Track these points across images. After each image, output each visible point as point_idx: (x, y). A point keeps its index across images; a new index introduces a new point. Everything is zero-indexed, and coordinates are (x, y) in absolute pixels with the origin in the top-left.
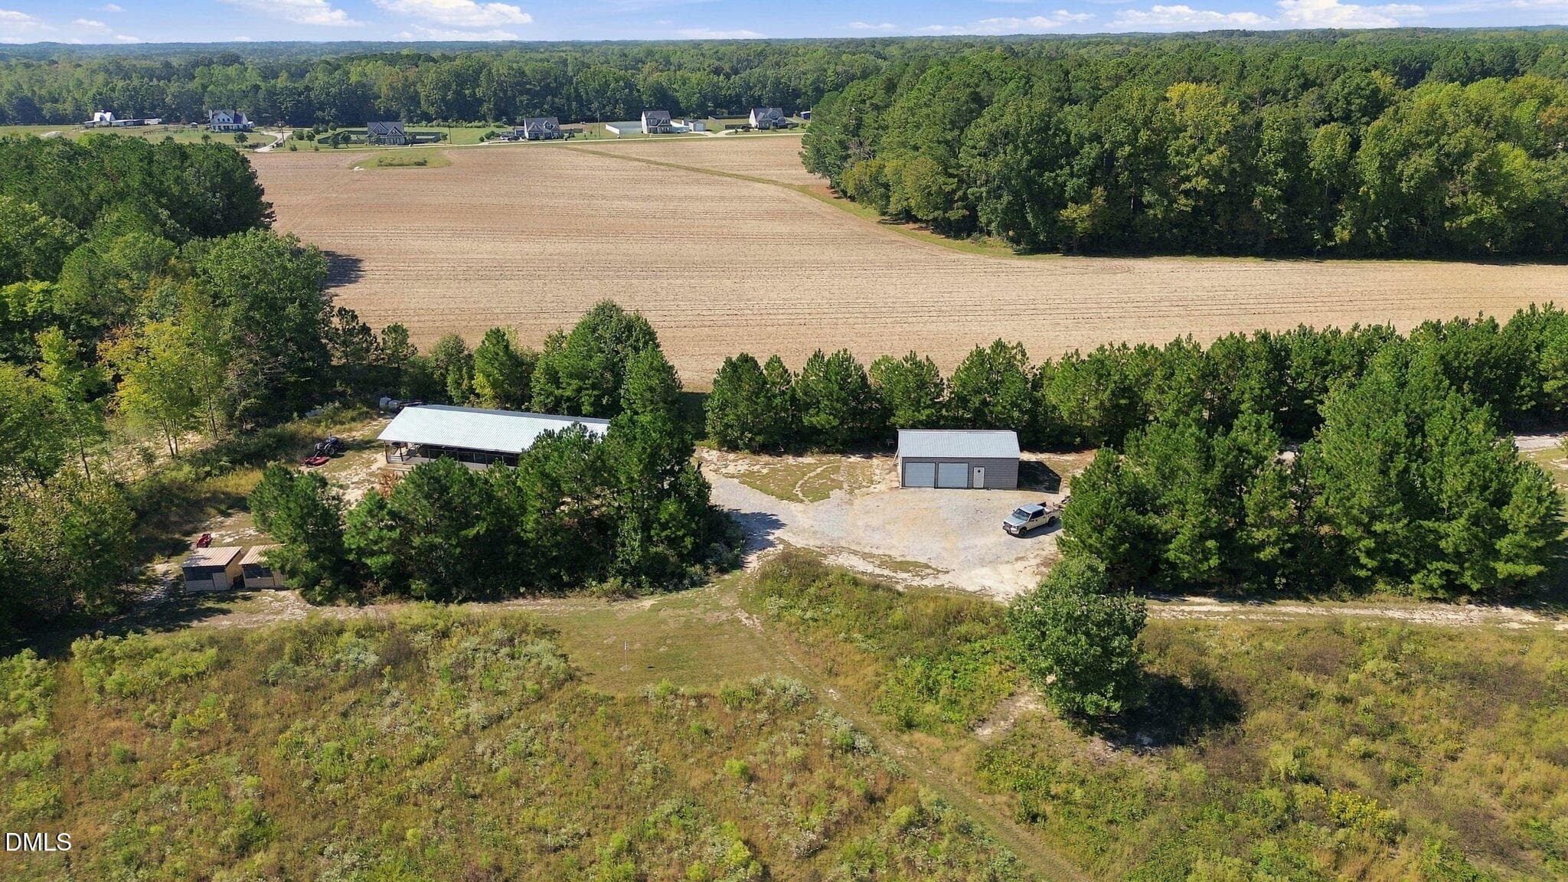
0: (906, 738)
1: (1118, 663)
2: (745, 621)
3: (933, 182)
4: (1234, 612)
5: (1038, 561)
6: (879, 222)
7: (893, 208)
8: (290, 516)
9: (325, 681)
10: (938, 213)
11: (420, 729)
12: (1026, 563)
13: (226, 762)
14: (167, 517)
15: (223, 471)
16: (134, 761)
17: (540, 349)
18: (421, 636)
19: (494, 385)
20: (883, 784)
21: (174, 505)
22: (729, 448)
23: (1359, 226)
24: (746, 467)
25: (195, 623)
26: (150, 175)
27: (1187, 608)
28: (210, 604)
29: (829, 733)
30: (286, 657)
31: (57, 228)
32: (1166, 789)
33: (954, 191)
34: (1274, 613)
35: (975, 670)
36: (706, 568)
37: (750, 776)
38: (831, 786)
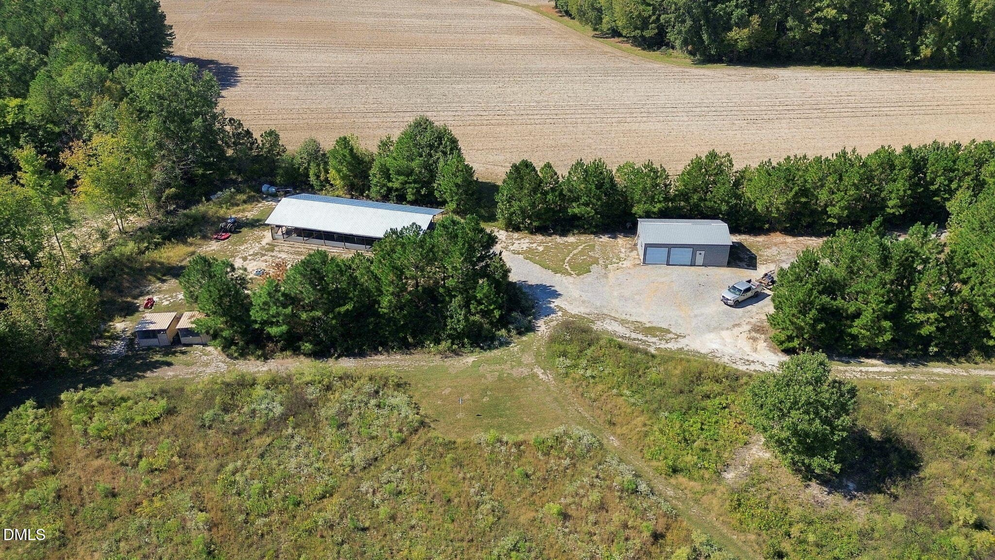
0: (673, 481)
1: (839, 435)
2: (541, 376)
3: (635, 9)
4: (899, 372)
5: (749, 327)
6: (593, 36)
7: (605, 26)
8: (211, 296)
9: (246, 426)
10: (638, 32)
11: (319, 469)
12: (741, 329)
13: (182, 498)
14: (121, 284)
15: (157, 245)
16: (114, 495)
17: (375, 150)
18: (311, 389)
19: (343, 178)
20: (662, 521)
21: (125, 273)
22: (514, 229)
23: (939, 45)
24: (527, 245)
25: (148, 374)
26: (85, 9)
27: (863, 369)
28: (157, 357)
29: (619, 479)
30: (217, 407)
31: (22, 53)
32: (873, 530)
33: (650, 16)
34: (928, 373)
35: (716, 422)
36: (509, 331)
37: (565, 516)
38: (625, 526)
